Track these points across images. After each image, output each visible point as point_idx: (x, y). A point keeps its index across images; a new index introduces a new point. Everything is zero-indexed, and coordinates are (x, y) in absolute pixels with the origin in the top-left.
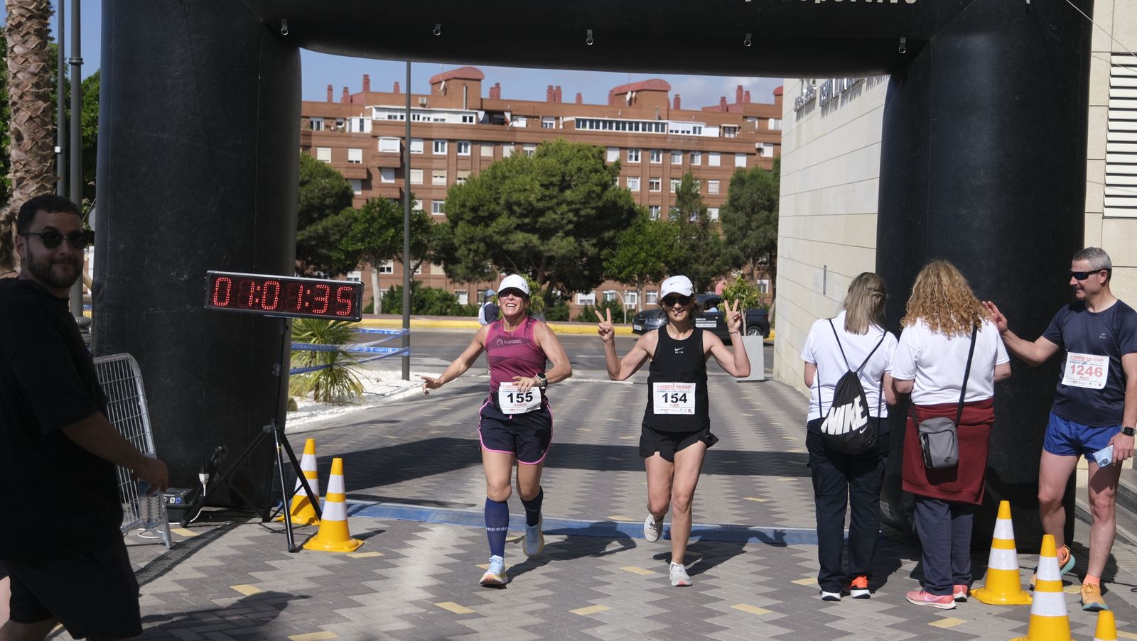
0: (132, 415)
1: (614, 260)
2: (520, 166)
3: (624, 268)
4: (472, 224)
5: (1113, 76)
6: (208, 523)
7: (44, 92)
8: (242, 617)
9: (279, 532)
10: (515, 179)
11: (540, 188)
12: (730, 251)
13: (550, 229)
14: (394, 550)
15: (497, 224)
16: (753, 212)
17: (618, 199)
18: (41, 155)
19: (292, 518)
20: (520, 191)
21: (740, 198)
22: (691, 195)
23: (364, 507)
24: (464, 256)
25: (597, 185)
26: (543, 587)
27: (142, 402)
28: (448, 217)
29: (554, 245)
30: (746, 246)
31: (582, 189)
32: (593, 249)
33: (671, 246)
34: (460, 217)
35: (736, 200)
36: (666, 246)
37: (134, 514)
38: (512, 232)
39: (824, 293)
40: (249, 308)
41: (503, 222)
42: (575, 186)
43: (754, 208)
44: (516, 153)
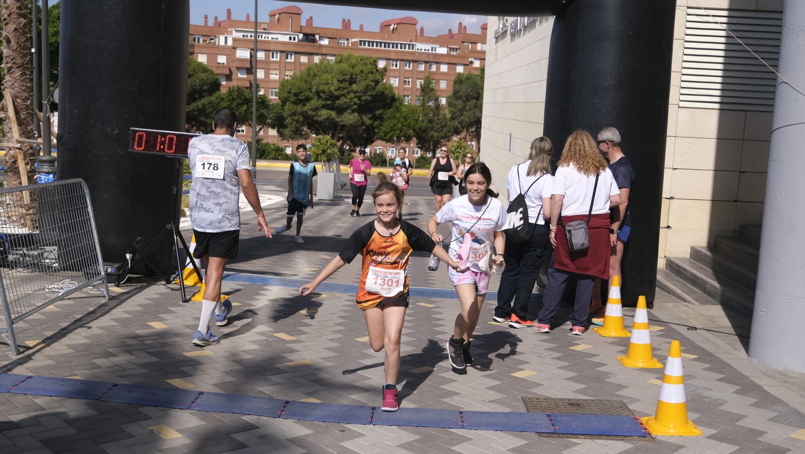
0: (84, 217)
1: (382, 128)
2: (325, 68)
3: (388, 133)
4: (295, 103)
5: (688, 21)
6: (132, 284)
7: (24, 13)
8: (154, 341)
9: (176, 290)
10: (322, 76)
11: (337, 82)
12: (453, 124)
13: (343, 108)
14: (248, 302)
15: (311, 104)
16: (467, 100)
17: (385, 91)
18: (23, 53)
19: (184, 281)
20: (325, 84)
21: (459, 91)
22: (429, 89)
23: (229, 275)
24: (290, 124)
25: (372, 81)
26: (339, 324)
27: (90, 209)
28: (280, 99)
29: (345, 118)
30: (462, 121)
31: (363, 84)
32: (369, 121)
33: (417, 120)
34: (287, 99)
35: (457, 93)
36: (414, 120)
37: (86, 278)
38: (319, 109)
39: (510, 150)
40: (157, 151)
41: (314, 103)
42: (359, 81)
43: (468, 98)
44: (322, 60)
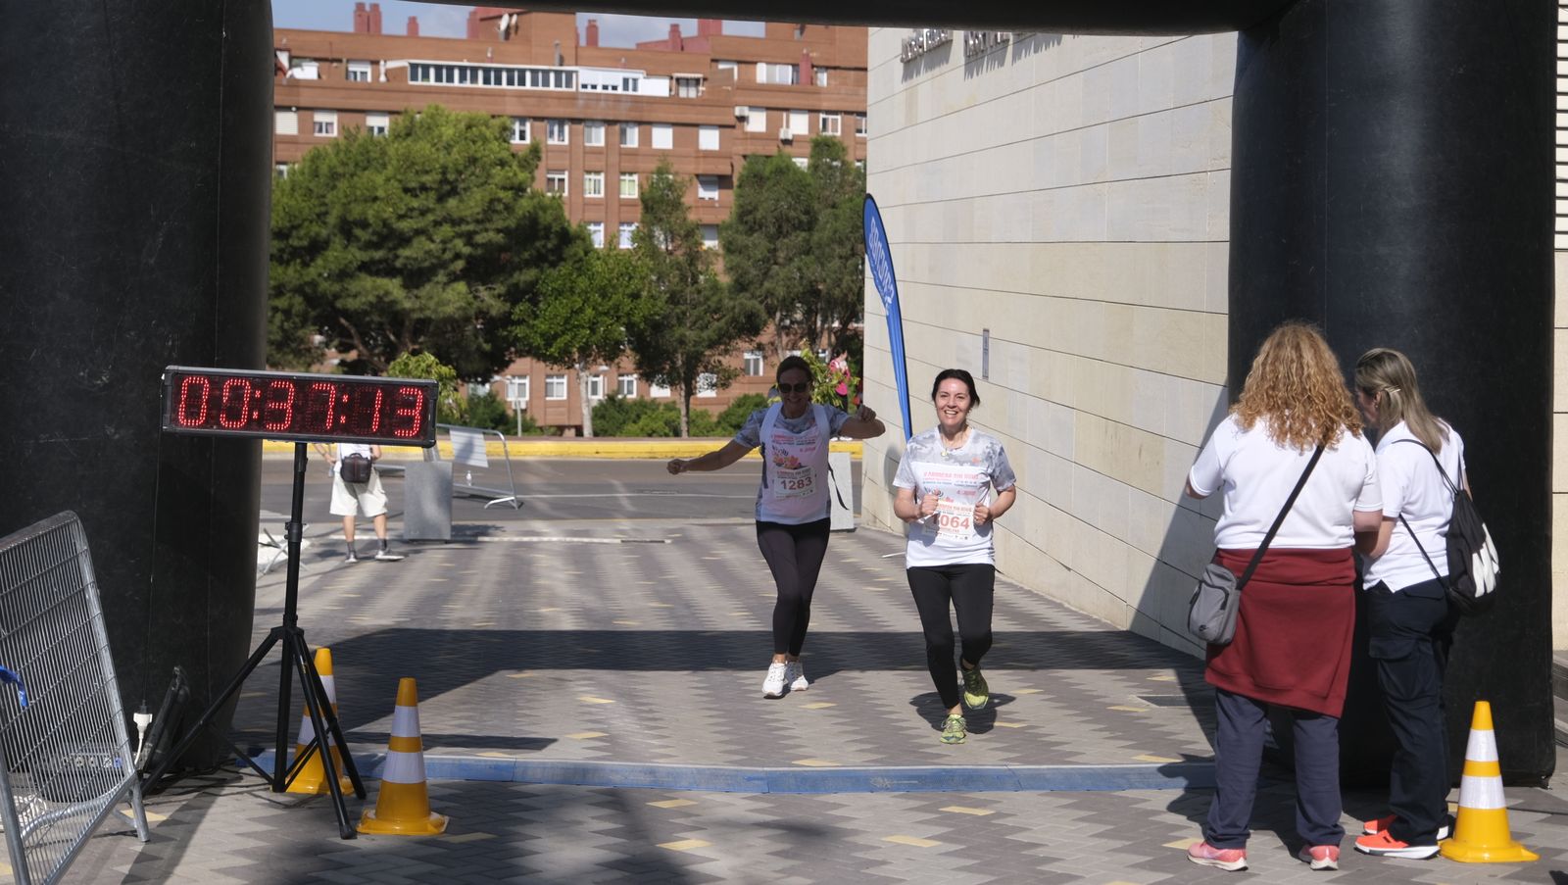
1: (536, 322)
2: (362, 154)
3: (556, 336)
4: (277, 261)
10: (355, 178)
11: (403, 195)
12: (741, 304)
13: (422, 269)
15: (325, 260)
16: (780, 233)
17: (540, 213)
20: (366, 201)
21: (756, 209)
22: (668, 205)
25: (504, 188)
29: (431, 298)
30: (770, 293)
31: (478, 197)
32: (498, 302)
33: (635, 296)
35: (750, 212)
36: (628, 296)
38: (351, 276)
40: (241, 429)
41: (336, 257)
42: (465, 189)
43: (782, 227)
44: (353, 131)
